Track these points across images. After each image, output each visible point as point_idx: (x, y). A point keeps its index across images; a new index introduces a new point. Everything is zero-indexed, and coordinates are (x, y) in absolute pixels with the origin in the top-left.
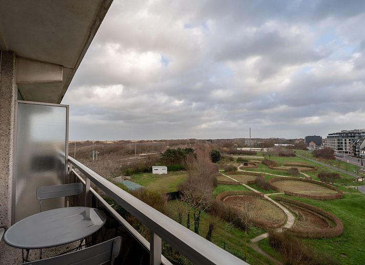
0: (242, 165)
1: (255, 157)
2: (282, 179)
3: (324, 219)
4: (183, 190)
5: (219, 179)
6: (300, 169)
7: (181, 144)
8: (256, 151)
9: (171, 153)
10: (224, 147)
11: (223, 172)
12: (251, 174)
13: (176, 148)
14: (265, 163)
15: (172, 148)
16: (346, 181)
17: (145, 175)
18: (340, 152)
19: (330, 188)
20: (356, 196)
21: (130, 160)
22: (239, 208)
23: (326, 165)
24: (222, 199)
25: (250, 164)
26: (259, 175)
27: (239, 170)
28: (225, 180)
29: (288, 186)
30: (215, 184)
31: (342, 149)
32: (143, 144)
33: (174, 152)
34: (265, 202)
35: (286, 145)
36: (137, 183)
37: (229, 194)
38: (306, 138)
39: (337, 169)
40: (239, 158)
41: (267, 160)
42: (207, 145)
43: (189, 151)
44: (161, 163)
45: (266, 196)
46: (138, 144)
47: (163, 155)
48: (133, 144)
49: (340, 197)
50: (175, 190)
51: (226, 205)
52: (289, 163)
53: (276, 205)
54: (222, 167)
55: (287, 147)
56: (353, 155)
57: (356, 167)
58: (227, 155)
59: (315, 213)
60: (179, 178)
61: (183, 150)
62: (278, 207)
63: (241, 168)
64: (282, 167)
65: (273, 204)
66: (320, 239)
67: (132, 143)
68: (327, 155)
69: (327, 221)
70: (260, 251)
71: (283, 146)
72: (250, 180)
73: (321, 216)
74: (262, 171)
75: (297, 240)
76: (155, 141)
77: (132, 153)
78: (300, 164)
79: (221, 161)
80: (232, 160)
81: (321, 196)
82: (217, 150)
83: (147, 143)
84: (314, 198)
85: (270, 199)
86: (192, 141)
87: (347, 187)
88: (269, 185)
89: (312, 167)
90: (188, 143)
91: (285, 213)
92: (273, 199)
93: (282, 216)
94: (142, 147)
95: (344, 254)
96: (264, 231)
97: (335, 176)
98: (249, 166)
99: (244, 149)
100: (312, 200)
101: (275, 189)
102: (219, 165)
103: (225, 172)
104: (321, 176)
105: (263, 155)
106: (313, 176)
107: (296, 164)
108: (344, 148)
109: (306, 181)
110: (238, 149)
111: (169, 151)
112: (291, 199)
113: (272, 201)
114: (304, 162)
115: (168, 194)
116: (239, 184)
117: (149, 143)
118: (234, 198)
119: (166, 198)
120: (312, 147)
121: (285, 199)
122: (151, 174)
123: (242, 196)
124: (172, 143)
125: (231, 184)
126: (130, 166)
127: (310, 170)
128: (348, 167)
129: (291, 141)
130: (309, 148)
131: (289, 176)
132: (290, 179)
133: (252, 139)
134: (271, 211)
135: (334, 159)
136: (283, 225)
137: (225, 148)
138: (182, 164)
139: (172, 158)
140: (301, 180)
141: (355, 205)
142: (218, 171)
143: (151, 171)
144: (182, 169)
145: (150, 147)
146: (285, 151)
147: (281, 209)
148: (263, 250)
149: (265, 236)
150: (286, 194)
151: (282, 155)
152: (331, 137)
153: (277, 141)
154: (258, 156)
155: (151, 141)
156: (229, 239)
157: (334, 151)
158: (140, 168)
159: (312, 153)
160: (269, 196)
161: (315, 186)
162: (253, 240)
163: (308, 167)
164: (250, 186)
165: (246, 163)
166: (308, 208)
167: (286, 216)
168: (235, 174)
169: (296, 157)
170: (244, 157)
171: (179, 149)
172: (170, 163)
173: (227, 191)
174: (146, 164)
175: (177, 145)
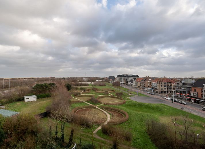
0: (82, 92)
1: (88, 87)
2: (102, 97)
3: (121, 114)
4: (50, 110)
5: (72, 100)
6: (109, 91)
7: (45, 80)
8: (88, 83)
9: (39, 86)
10: (72, 82)
11: (73, 96)
12: (88, 96)
13: (43, 83)
14: (93, 89)
15: (39, 83)
16: (126, 96)
17: (19, 103)
18: (121, 83)
19: (121, 99)
20: (130, 102)
21: (4, 93)
22: (84, 116)
23: (118, 89)
24: (75, 112)
25: (87, 90)
26: (91, 96)
27: (82, 94)
28: (75, 100)
29: (105, 100)
30: (70, 103)
31: (122, 82)
32: (15, 81)
33: (42, 86)
34: (96, 110)
35: (101, 80)
36: (11, 110)
37: (79, 108)
38: (109, 77)
39: (121, 91)
40: (81, 88)
41: (94, 88)
42: (63, 81)
43: (52, 85)
44: (31, 93)
45: (96, 107)
46: (11, 80)
47: (33, 88)
48: (6, 81)
49: (124, 103)
50: (44, 111)
51: (78, 115)
52: (104, 89)
53: (101, 111)
54: (72, 93)
56: (126, 84)
57: (128, 89)
58: (75, 86)
59: (118, 112)
61: (48, 84)
63: (82, 93)
64: (101, 91)
65: (100, 110)
66: (121, 124)
67: (5, 80)
68: (117, 84)
69: (123, 114)
70: (98, 137)
71: (100, 81)
72: (87, 99)
73: (120, 113)
74: (93, 94)
76: (25, 78)
77: (6, 87)
78: (108, 89)
79: (72, 90)
80: (77, 89)
81: (119, 103)
82: (69, 84)
83: (19, 80)
84: (116, 104)
85: (98, 108)
86: (53, 79)
87: (126, 98)
88: (97, 101)
89: (113, 91)
90: (50, 80)
93: (105, 115)
94: (14, 83)
95: (130, 128)
96: (99, 126)
97: (122, 94)
98: (86, 91)
99: (82, 83)
100: (116, 106)
101: (100, 103)
102: (71, 92)
103: (74, 96)
104: (117, 94)
105: (92, 86)
107: (107, 89)
108: (123, 81)
109: (112, 97)
110: (80, 83)
111: (38, 85)
112: (107, 106)
113: (100, 109)
114: (109, 88)
115: (40, 114)
116: (83, 102)
117: (20, 80)
118: (81, 110)
119: (39, 118)
120: (111, 81)
121: (105, 107)
122: (23, 102)
123: (85, 108)
124: (39, 80)
125: (78, 102)
126: (4, 98)
128: (125, 90)
129: (103, 79)
130: (110, 82)
131: (104, 95)
132: (105, 97)
133: (86, 78)
134: (100, 114)
135: (120, 86)
136: (106, 120)
137: (73, 83)
138: (47, 93)
139: (40, 90)
140: (110, 97)
141: (130, 105)
142: (70, 96)
143: (23, 99)
144: (48, 96)
145: (21, 83)
146: (101, 83)
147: (104, 112)
148: (100, 136)
149: (100, 128)
150: (105, 104)
151: (100, 85)
152: (118, 76)
153: (97, 78)
155: (22, 79)
156: (82, 135)
157: (119, 83)
158: (14, 99)
159: (112, 84)
160: (98, 107)
161: (115, 99)
162: (94, 132)
163: (111, 90)
164: (88, 103)
165: (84, 90)
166: (114, 110)
167: (107, 116)
168: (79, 97)
169: (106, 86)
170: (83, 87)
171: (45, 84)
172: (39, 93)
173: (77, 107)
174: (19, 95)
175: (44, 81)
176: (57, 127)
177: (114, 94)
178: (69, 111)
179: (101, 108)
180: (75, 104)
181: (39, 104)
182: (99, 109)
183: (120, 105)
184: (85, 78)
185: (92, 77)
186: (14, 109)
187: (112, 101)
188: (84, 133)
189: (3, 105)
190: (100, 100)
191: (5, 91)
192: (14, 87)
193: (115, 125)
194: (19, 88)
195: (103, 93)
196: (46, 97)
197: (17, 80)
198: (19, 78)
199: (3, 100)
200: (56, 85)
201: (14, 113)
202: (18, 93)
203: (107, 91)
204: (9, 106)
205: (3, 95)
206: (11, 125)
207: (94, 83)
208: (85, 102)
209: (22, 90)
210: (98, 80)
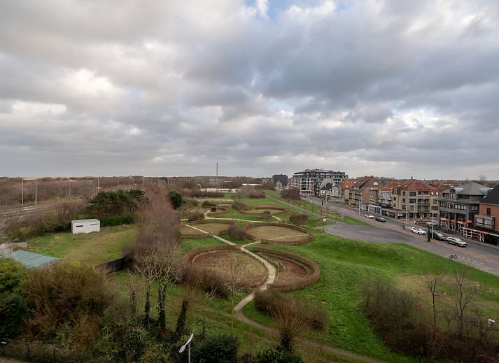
0: (209, 211)
1: (223, 200)
2: (257, 225)
3: (303, 266)
4: (132, 254)
5: (183, 232)
6: (272, 212)
7: (120, 183)
8: (223, 192)
9: (106, 197)
10: (184, 187)
11: (186, 221)
12: (222, 222)
13: (115, 190)
14: (236, 207)
15: (106, 191)
16: (313, 223)
17: (58, 237)
18: (304, 192)
19: (301, 231)
20: (324, 237)
21: (23, 213)
22: (213, 269)
23: (294, 206)
24: (191, 259)
25: (219, 209)
26: (231, 223)
27: (207, 218)
28: (191, 232)
29: (263, 233)
30: (179, 237)
31: (305, 189)
32: (49, 183)
33: (112, 197)
34: (241, 255)
35: (254, 185)
36: (42, 252)
37: (199, 251)
38: (274, 176)
39: (304, 210)
40: (205, 202)
41: (238, 204)
43: (137, 194)
44: (88, 214)
45: (242, 249)
46: (39, 183)
47: (92, 202)
48: (28, 183)
49: (311, 239)
50: (117, 256)
51: (200, 267)
52: (260, 206)
53: (254, 258)
54: (185, 215)
55: (256, 187)
56: (314, 194)
57: (319, 207)
58: (189, 199)
59: (293, 261)
60: (122, 237)
61: (127, 192)
62: (257, 259)
63: (208, 215)
64: (254, 211)
65: (251, 256)
66: (301, 289)
67: (25, 181)
68: (292, 195)
69: (305, 267)
70: (246, 321)
71: (251, 186)
72: (221, 230)
73: (299, 264)
74: (233, 217)
75: (283, 295)
76: (72, 179)
77: (29, 199)
78: (270, 206)
79: (183, 207)
80: (195, 204)
82: (177, 192)
84: (290, 243)
85: (247, 251)
86: (138, 180)
87: (315, 229)
88: (245, 234)
89: (282, 209)
90: (132, 183)
91: (265, 267)
92: (250, 251)
93: (263, 269)
94: (48, 189)
95: (324, 300)
96: (247, 293)
97: (304, 217)
98: (218, 211)
99: (208, 190)
100: (289, 247)
101: (251, 238)
102: (180, 213)
103: (189, 221)
104: (292, 219)
105: (232, 197)
106: (285, 219)
107: (267, 206)
108: (307, 188)
109: (280, 225)
110: (203, 190)
111: (102, 195)
112: (268, 247)
113: (250, 253)
114: (273, 203)
115: (110, 264)
116: (209, 236)
117: (61, 181)
118: (204, 255)
120: (279, 188)
121: (263, 249)
122: (69, 234)
123: (215, 252)
124: (105, 182)
125: (198, 237)
126: (25, 224)
127: (281, 213)
128: (313, 207)
129: (258, 180)
130: (277, 188)
131: (262, 220)
132: (264, 225)
133: (219, 178)
134: (250, 265)
135: (300, 199)
136: (266, 281)
137: (186, 190)
138: (126, 213)
139: (109, 206)
140: (274, 225)
141: (324, 246)
142: (180, 222)
143: (69, 228)
144: (128, 221)
145: (64, 188)
146: (255, 192)
147: (260, 262)
148: (250, 317)
149: (250, 298)
150: (262, 243)
151: (252, 197)
152: (296, 176)
153: (245, 180)
154: (227, 198)
155: (65, 179)
156: (208, 315)
157: (299, 191)
158: (47, 226)
159: (281, 194)
160: (245, 248)
161: (288, 230)
162: (237, 308)
163: (279, 209)
164: (223, 238)
165: (213, 208)
166: (286, 256)
167: (266, 269)
168: (202, 223)
169: (265, 199)
170: (210, 200)
171: (121, 191)
172: (105, 214)
173: (195, 248)
174: (60, 218)
175: (116, 185)
176: (148, 294)
177: (286, 219)
178: (177, 257)
179: (254, 252)
180: (191, 241)
181: (106, 239)
182: (248, 254)
183: (299, 244)
184: (215, 178)
185: (232, 176)
186: (48, 250)
187: (281, 235)
188: (212, 310)
189: (22, 240)
190: (250, 232)
191: (26, 209)
192: (47, 199)
193: (286, 292)
194: (60, 201)
195: (259, 214)
196: (123, 223)
197: (53, 182)
198: (58, 176)
199: (22, 230)
200: (145, 196)
201: (48, 259)
202: (56, 213)
203: (269, 210)
204: (36, 244)
205: (22, 218)
206: (43, 286)
207: (236, 191)
208: (215, 236)
209: (66, 207)
210: (246, 183)
